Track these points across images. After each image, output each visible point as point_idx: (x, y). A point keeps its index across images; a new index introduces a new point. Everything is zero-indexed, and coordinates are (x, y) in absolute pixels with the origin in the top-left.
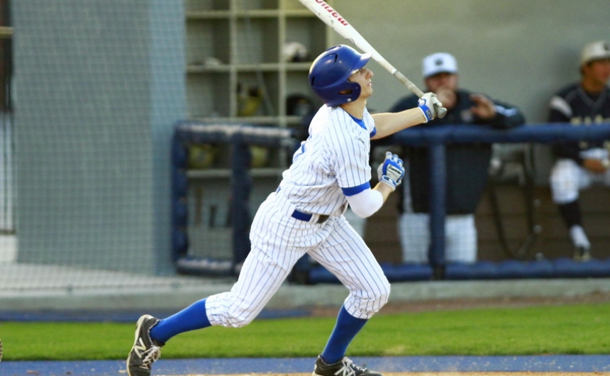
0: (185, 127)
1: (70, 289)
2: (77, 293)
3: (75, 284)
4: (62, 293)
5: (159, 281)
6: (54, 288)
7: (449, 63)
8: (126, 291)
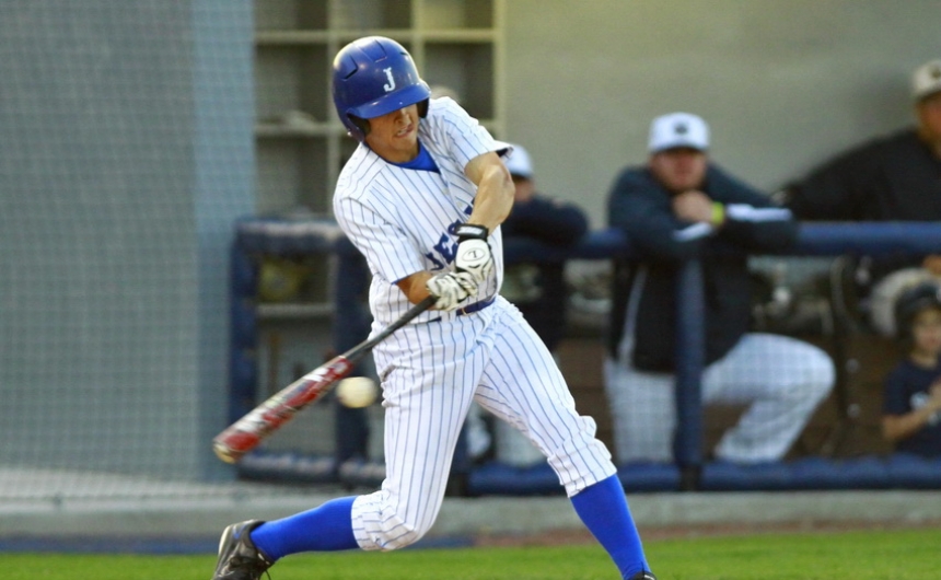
0: (255, 227)
1: (57, 500)
2: (70, 508)
3: (68, 493)
4: (45, 508)
5: (211, 489)
6: (31, 499)
7: (697, 134)
8: (154, 505)
